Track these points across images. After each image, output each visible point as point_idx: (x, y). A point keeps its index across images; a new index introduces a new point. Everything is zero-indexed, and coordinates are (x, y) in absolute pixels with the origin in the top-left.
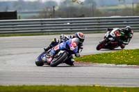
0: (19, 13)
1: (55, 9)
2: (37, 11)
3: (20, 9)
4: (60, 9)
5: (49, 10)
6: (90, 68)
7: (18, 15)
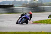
0: (14, 5)
1: (28, 4)
2: (21, 4)
3: (15, 3)
4: (29, 4)
5: (25, 4)
6: (40, 25)
7: (14, 6)
